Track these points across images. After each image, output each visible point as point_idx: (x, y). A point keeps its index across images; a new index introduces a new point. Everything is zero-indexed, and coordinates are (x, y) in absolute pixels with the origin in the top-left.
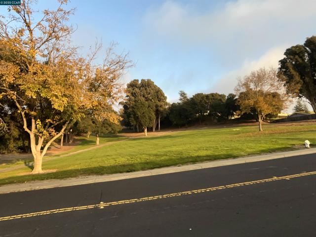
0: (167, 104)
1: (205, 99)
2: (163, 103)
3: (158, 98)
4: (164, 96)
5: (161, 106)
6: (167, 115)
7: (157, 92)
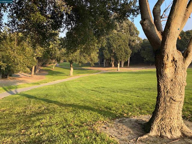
0: (139, 39)
1: (185, 35)
2: (136, 38)
3: (130, 32)
4: (137, 31)
5: (133, 41)
6: (138, 51)
7: (130, 26)
